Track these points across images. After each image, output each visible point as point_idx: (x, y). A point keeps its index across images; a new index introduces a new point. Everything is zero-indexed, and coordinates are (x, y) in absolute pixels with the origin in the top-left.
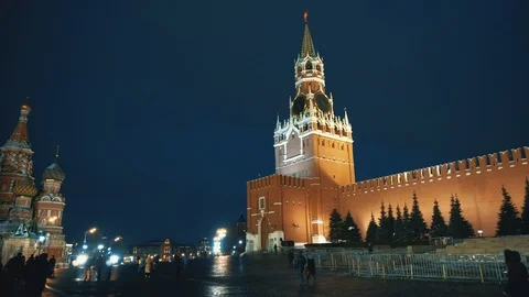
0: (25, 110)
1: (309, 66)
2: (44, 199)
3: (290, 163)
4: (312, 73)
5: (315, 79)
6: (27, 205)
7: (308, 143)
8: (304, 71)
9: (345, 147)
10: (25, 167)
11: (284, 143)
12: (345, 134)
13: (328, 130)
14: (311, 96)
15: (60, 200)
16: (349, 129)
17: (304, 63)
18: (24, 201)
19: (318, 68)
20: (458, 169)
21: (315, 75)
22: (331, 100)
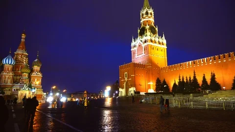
0: (23, 36)
1: (147, 13)
2: (34, 74)
3: (138, 58)
4: (148, 16)
5: (150, 19)
6: (27, 77)
7: (146, 49)
8: (144, 16)
9: (163, 50)
10: (25, 61)
11: (136, 48)
12: (163, 44)
13: (155, 42)
14: (148, 27)
15: (40, 75)
16: (165, 42)
17: (144, 12)
18: (25, 75)
19: (151, 14)
20: (215, 60)
21: (149, 18)
22: (157, 29)
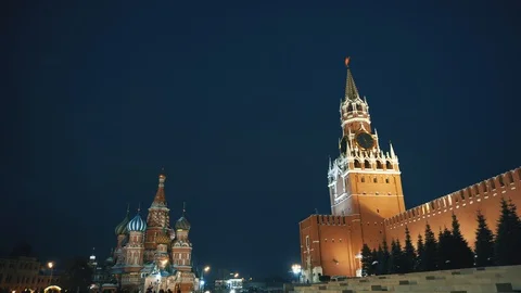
0: (162, 179)
1: (350, 108)
2: (177, 246)
3: (340, 201)
4: (357, 114)
5: (356, 119)
6: (164, 251)
7: (348, 180)
8: (346, 114)
9: (391, 180)
10: (163, 221)
11: (334, 183)
12: (389, 166)
13: (367, 165)
14: (351, 136)
15: (187, 246)
16: (394, 160)
17: (346, 104)
18: (162, 248)
19: (359, 107)
21: (355, 116)
22: (375, 137)
